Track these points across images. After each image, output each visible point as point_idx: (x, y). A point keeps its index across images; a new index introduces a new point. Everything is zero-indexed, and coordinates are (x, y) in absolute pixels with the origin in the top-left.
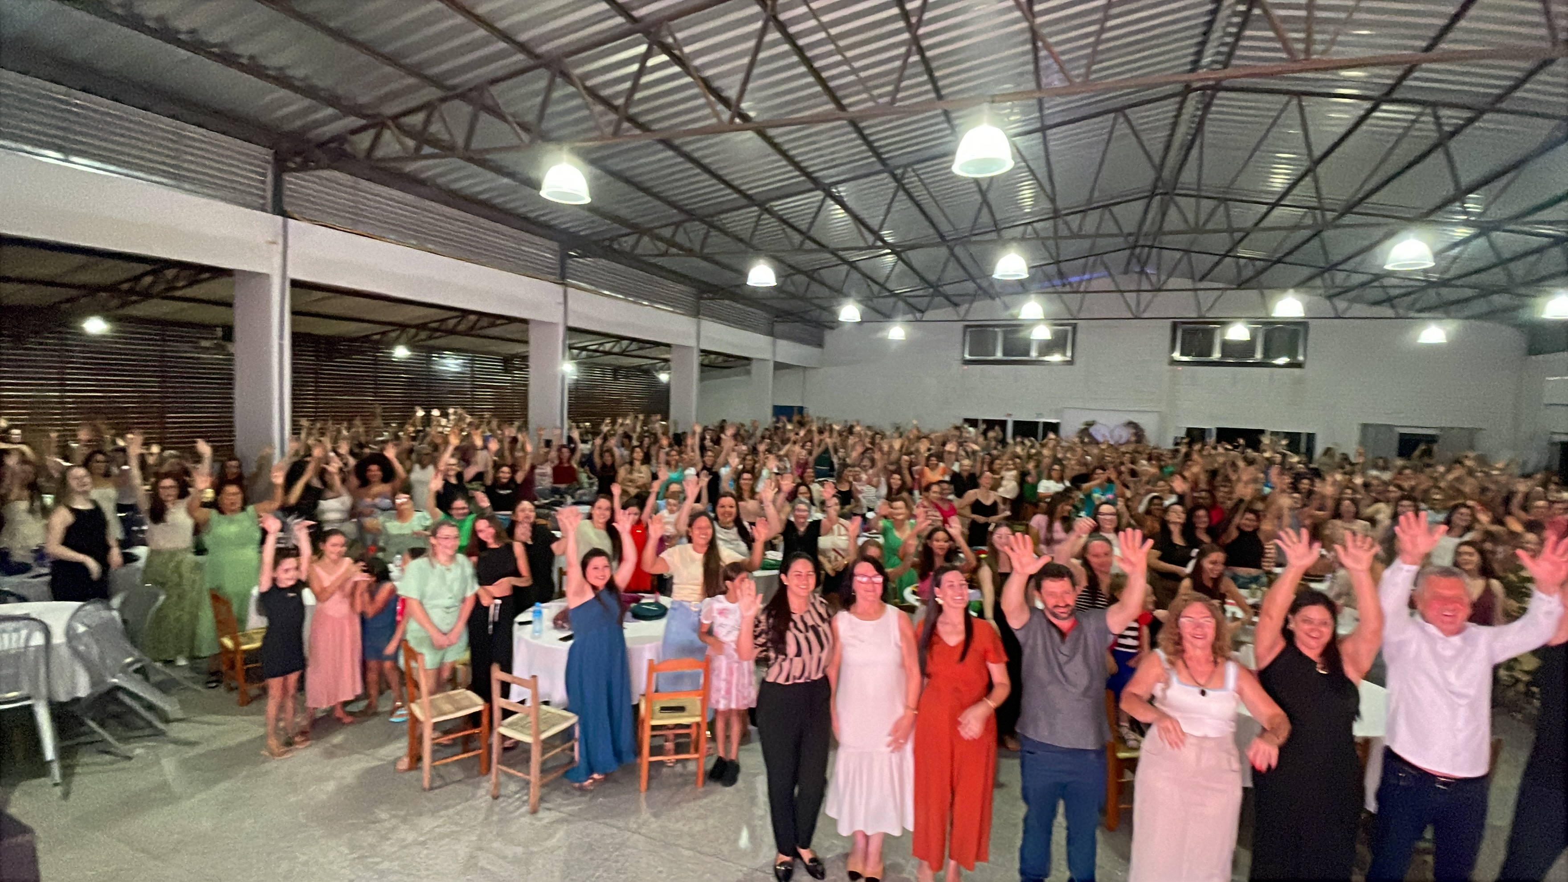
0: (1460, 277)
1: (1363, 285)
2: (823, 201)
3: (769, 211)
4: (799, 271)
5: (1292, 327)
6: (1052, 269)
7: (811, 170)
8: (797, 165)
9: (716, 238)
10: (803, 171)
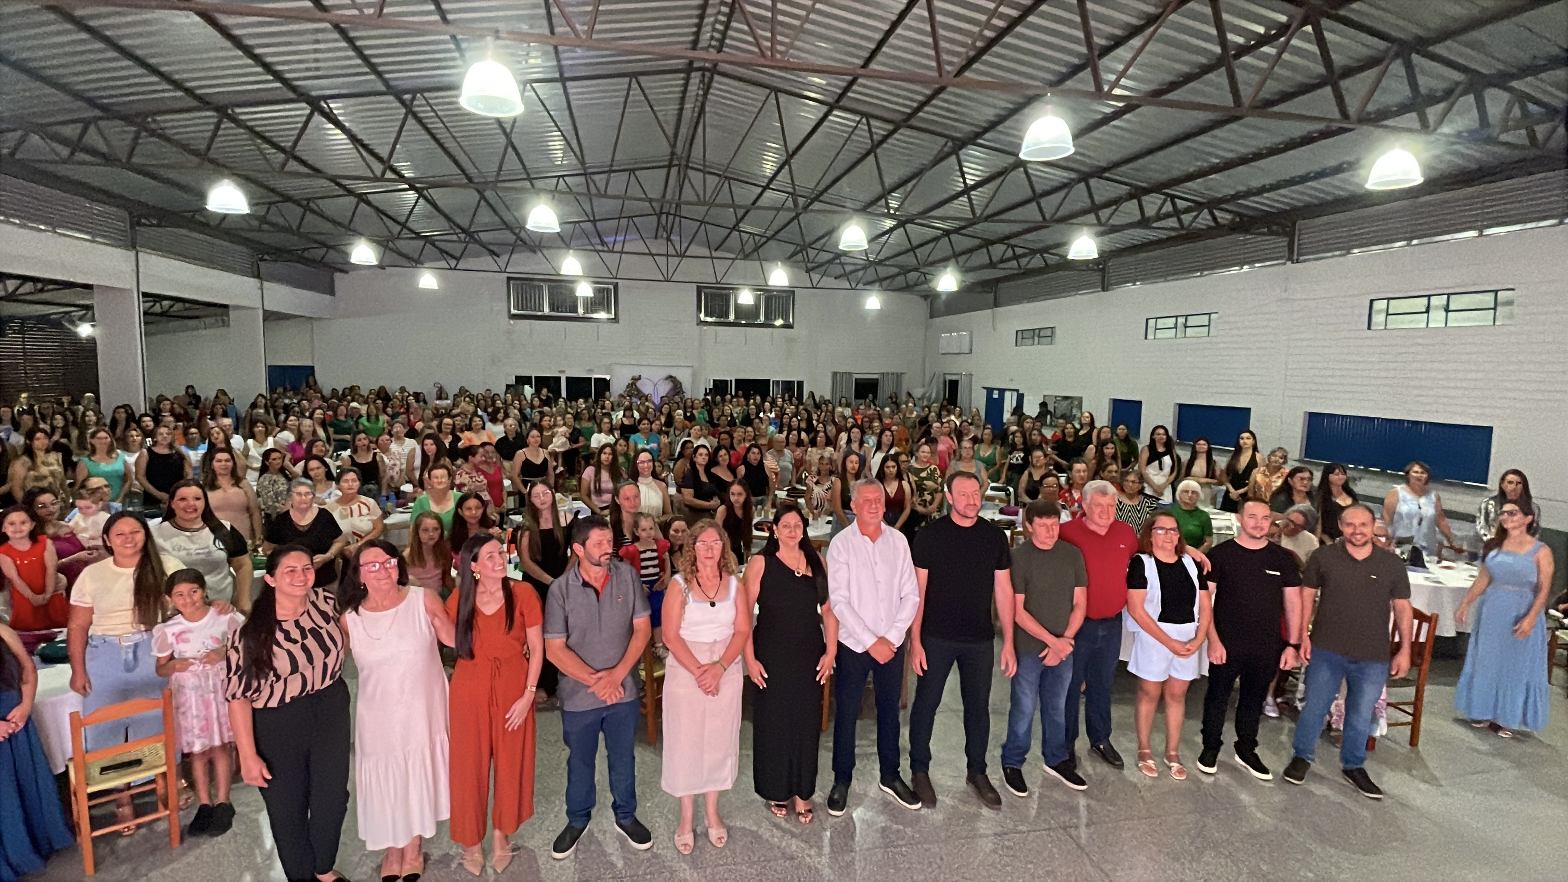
0: (887, 259)
1: (830, 262)
2: (310, 117)
3: (233, 119)
4: (288, 199)
5: (784, 295)
6: (588, 226)
7: (288, 76)
8: (268, 68)
9: (148, 144)
10: (278, 76)
